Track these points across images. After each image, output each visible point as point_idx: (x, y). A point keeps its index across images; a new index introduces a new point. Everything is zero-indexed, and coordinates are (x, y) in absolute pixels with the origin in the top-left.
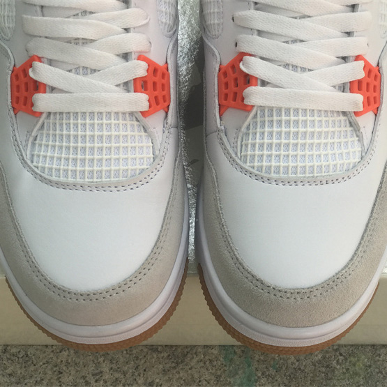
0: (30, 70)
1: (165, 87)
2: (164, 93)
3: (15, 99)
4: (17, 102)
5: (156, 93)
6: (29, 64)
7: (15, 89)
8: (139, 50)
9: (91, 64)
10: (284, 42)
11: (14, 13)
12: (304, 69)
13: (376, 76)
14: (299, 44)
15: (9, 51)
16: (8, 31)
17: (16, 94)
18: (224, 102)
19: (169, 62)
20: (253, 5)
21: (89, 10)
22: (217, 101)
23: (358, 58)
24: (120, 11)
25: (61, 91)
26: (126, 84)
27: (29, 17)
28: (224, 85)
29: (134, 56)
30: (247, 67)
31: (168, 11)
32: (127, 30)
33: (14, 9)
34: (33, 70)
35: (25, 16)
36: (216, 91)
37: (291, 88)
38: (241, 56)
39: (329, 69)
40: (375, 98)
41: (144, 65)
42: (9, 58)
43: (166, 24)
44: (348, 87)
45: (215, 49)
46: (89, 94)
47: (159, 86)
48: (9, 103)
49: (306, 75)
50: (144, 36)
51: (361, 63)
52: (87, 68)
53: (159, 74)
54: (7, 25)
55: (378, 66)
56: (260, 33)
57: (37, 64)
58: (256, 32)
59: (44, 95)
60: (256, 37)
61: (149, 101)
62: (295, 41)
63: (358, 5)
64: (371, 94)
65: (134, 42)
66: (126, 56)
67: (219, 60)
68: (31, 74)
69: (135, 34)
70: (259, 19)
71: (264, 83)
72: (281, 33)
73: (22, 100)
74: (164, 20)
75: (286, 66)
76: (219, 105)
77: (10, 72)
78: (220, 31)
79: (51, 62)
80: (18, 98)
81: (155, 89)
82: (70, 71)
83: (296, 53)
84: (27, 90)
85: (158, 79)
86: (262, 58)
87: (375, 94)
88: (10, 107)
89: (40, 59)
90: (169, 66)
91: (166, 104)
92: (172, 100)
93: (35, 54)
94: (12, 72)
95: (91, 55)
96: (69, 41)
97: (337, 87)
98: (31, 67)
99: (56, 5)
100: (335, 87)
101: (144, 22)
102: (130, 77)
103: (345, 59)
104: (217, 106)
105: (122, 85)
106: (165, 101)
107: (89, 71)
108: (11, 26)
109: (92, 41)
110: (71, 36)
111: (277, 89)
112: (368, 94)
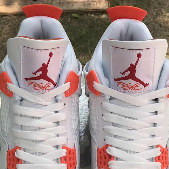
0: (15, 153)
1: (74, 158)
2: (74, 161)
3: (8, 164)
4: (9, 166)
5: (70, 162)
6: (15, 150)
7: (8, 160)
8: (63, 144)
9: (42, 151)
10: (125, 140)
11: (9, 126)
12: (134, 152)
13: (166, 152)
14: (132, 141)
15: (6, 142)
16: (6, 133)
17: (9, 162)
18: (100, 165)
19: (76, 146)
20: (111, 124)
21: (41, 127)
22: (97, 164)
23: (158, 146)
24: (55, 128)
25: (29, 163)
26: (57, 159)
27: (15, 130)
28: (100, 157)
29: (61, 147)
30: (110, 152)
31: (75, 123)
32: (58, 135)
33: (9, 125)
34: (17, 153)
35: (13, 129)
36: (96, 160)
37: (129, 161)
38: (107, 146)
39: (145, 152)
40: (166, 162)
41: (65, 151)
42: (6, 145)
43: (74, 129)
44: (154, 159)
45: (95, 140)
46: (41, 164)
47: (71, 159)
48: (6, 166)
49: (135, 155)
50: (65, 137)
51: (159, 148)
52: (40, 153)
53: (72, 153)
54: (6, 130)
55: (166, 147)
56: (115, 136)
57: (18, 150)
58: (113, 136)
59: (21, 164)
60: (113, 138)
61: (67, 166)
62: (130, 140)
63: (157, 123)
64: (164, 161)
65: (61, 141)
66: (57, 147)
67: (97, 145)
68: (16, 155)
69: (61, 137)
70: (115, 130)
71: (117, 159)
72: (124, 137)
73: (11, 165)
74: (74, 128)
75: (127, 151)
76: (98, 166)
77: (7, 152)
78: (98, 133)
79: (24, 150)
80: (10, 164)
81: (70, 160)
82: (32, 154)
83: (131, 145)
84: (14, 161)
85: (71, 156)
86: (116, 147)
87: (166, 160)
88: (6, 168)
89: (20, 148)
90: (76, 148)
91: (75, 166)
92: (77, 163)
93: (18, 146)
94: (8, 152)
95: (42, 147)
96: (32, 141)
97: (149, 160)
98: (16, 151)
99: (27, 126)
100: (148, 159)
101: (65, 131)
102: (59, 157)
103: (152, 147)
104: (97, 166)
105: (55, 160)
106: (74, 165)
107: (41, 154)
108: (8, 131)
109: (43, 141)
110: (33, 139)
111: (123, 162)
112: (163, 161)
